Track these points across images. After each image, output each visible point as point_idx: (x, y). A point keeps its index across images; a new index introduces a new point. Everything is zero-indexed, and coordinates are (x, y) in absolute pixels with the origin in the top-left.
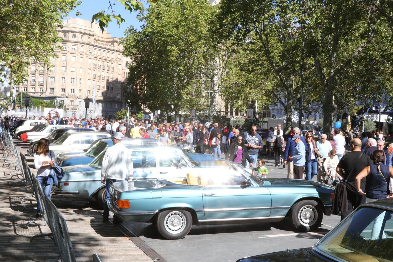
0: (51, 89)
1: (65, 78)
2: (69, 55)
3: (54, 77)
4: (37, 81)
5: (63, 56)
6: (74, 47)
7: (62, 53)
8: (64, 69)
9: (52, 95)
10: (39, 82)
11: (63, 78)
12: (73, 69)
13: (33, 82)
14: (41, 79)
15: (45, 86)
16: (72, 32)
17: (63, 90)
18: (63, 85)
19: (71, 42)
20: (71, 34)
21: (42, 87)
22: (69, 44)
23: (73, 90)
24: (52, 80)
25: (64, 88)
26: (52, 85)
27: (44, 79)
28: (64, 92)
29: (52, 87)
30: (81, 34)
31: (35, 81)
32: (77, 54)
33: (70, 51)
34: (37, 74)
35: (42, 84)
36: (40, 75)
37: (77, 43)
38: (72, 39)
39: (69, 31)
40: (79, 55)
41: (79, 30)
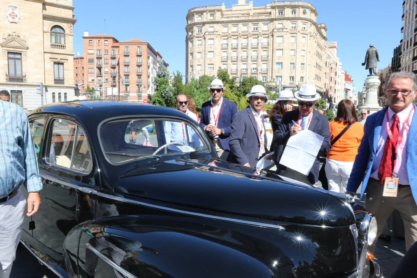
0: (277, 77)
1: (293, 64)
2: (299, 36)
3: (282, 63)
4: (259, 69)
5: (291, 37)
6: (304, 26)
7: (290, 33)
8: (293, 53)
10: (262, 70)
11: (291, 64)
12: (303, 53)
13: (253, 71)
14: (264, 67)
15: (270, 74)
16: (303, 7)
17: (292, 78)
18: (292, 73)
19: (302, 19)
20: (301, 10)
21: (265, 75)
22: (299, 22)
23: (303, 78)
24: (279, 66)
25: (293, 76)
26: (279, 72)
27: (268, 66)
28: (293, 80)
29: (279, 75)
30: (311, 11)
31: (256, 69)
32: (307, 34)
33: (301, 31)
34: (260, 61)
35: (266, 72)
36: (263, 61)
37: (308, 20)
38: (302, 16)
39: (299, 6)
40: (309, 35)
41: (309, 5)
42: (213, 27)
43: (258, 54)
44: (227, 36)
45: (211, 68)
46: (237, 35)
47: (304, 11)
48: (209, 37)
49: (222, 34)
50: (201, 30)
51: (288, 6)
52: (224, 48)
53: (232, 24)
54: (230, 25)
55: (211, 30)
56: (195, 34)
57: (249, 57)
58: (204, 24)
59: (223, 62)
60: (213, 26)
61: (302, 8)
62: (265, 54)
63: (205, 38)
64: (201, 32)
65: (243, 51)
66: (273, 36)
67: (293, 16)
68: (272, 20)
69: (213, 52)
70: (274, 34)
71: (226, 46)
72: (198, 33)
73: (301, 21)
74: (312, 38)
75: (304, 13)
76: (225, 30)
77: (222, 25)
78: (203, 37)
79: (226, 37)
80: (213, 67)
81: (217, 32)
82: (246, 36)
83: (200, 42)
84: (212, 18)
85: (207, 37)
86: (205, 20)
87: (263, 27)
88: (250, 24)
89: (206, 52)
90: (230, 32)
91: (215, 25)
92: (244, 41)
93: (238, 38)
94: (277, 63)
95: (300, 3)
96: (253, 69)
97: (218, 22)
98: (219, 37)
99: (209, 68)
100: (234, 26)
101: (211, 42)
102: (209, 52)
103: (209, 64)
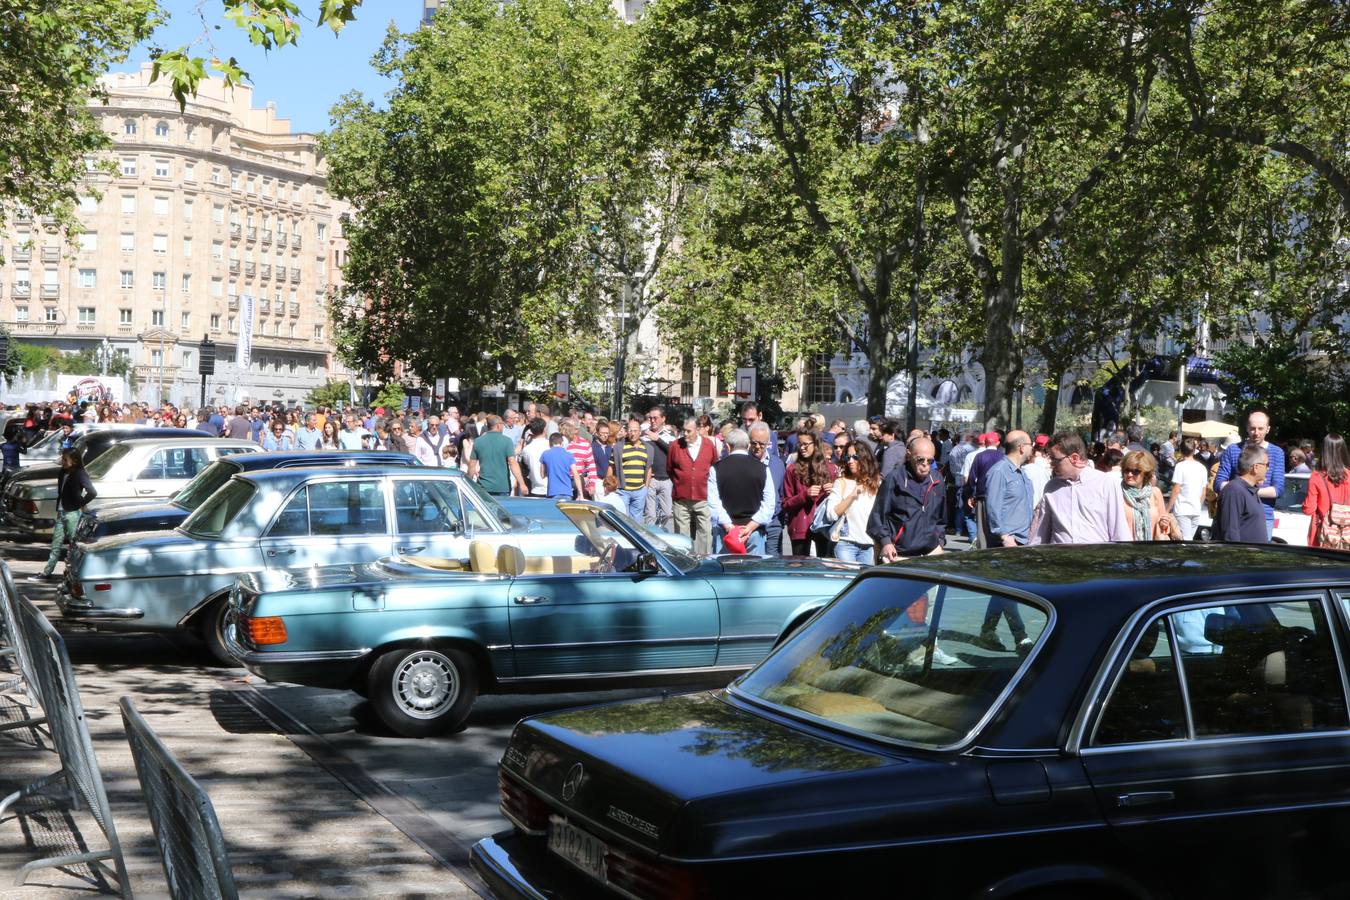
0: (82, 310)
1: (131, 273)
2: (145, 194)
3: (94, 271)
4: (35, 285)
5: (124, 196)
6: (162, 166)
7: (120, 187)
8: (127, 241)
9: (86, 333)
10: (41, 287)
11: (124, 273)
12: (160, 243)
13: (19, 289)
14: (47, 278)
15: (63, 299)
16: (154, 114)
18: (125, 299)
19: (154, 149)
20: (153, 122)
21: (53, 303)
22: (144, 157)
23: (161, 313)
24: (88, 280)
25: (129, 307)
26: (86, 297)
27: (59, 276)
28: (129, 320)
29: (87, 304)
30: (187, 122)
31: (27, 284)
32: (172, 191)
33: (149, 181)
34: (36, 260)
35: (53, 294)
36: (46, 262)
37: (172, 151)
38: (153, 139)
39: (143, 112)
40: (180, 193)
61: (150, 117)
62: (51, 241)
67: (130, 139)
73: (148, 153)
94: (82, 271)
96: (21, 283)
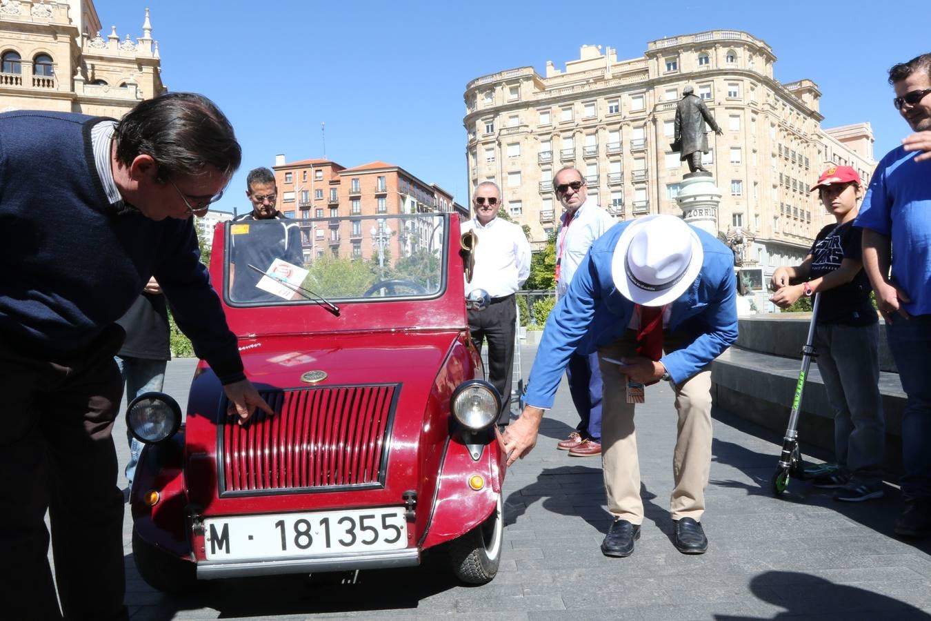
2: (723, 114)
3: (681, 185)
4: (628, 203)
6: (733, 89)
10: (634, 205)
12: (735, 155)
13: (614, 207)
14: (639, 197)
16: (725, 44)
19: (726, 74)
20: (723, 51)
22: (720, 83)
23: (740, 216)
24: (675, 192)
27: (648, 194)
30: (749, 50)
31: (620, 203)
32: (743, 109)
33: (724, 102)
34: (628, 183)
35: (645, 209)
36: (636, 183)
37: (741, 74)
38: (725, 65)
39: (716, 43)
40: (748, 111)
41: (744, 37)
42: (517, 116)
43: (623, 167)
44: (548, 134)
45: (516, 209)
46: (572, 130)
47: (729, 52)
48: (510, 139)
49: (539, 130)
50: (492, 126)
51: (687, 48)
52: (544, 161)
53: (560, 104)
54: (555, 107)
55: (514, 123)
56: (479, 137)
57: (603, 176)
58: (496, 111)
59: (544, 193)
60: (516, 114)
61: (724, 47)
62: (640, 165)
63: (500, 144)
64: (492, 131)
65: (588, 165)
66: (654, 121)
67: (704, 68)
68: (651, 85)
69: (519, 172)
70: (657, 116)
71: (549, 156)
72: (485, 132)
73: (722, 77)
74: (760, 117)
75: (732, 58)
76: (545, 120)
77: (538, 110)
78: (497, 142)
79: (548, 137)
80: (521, 208)
81: (527, 126)
82: (593, 128)
83: (491, 154)
84: (515, 96)
85: (505, 140)
86: (499, 104)
87: (631, 104)
88: (601, 100)
89: (505, 175)
90: (555, 123)
91: (522, 112)
92: (590, 142)
93: (574, 135)
94: (669, 186)
95: (717, 36)
96: (615, 203)
97: (527, 105)
98: (531, 137)
99: (512, 209)
100: (563, 110)
101: (514, 150)
102: (510, 173)
103: (511, 202)
